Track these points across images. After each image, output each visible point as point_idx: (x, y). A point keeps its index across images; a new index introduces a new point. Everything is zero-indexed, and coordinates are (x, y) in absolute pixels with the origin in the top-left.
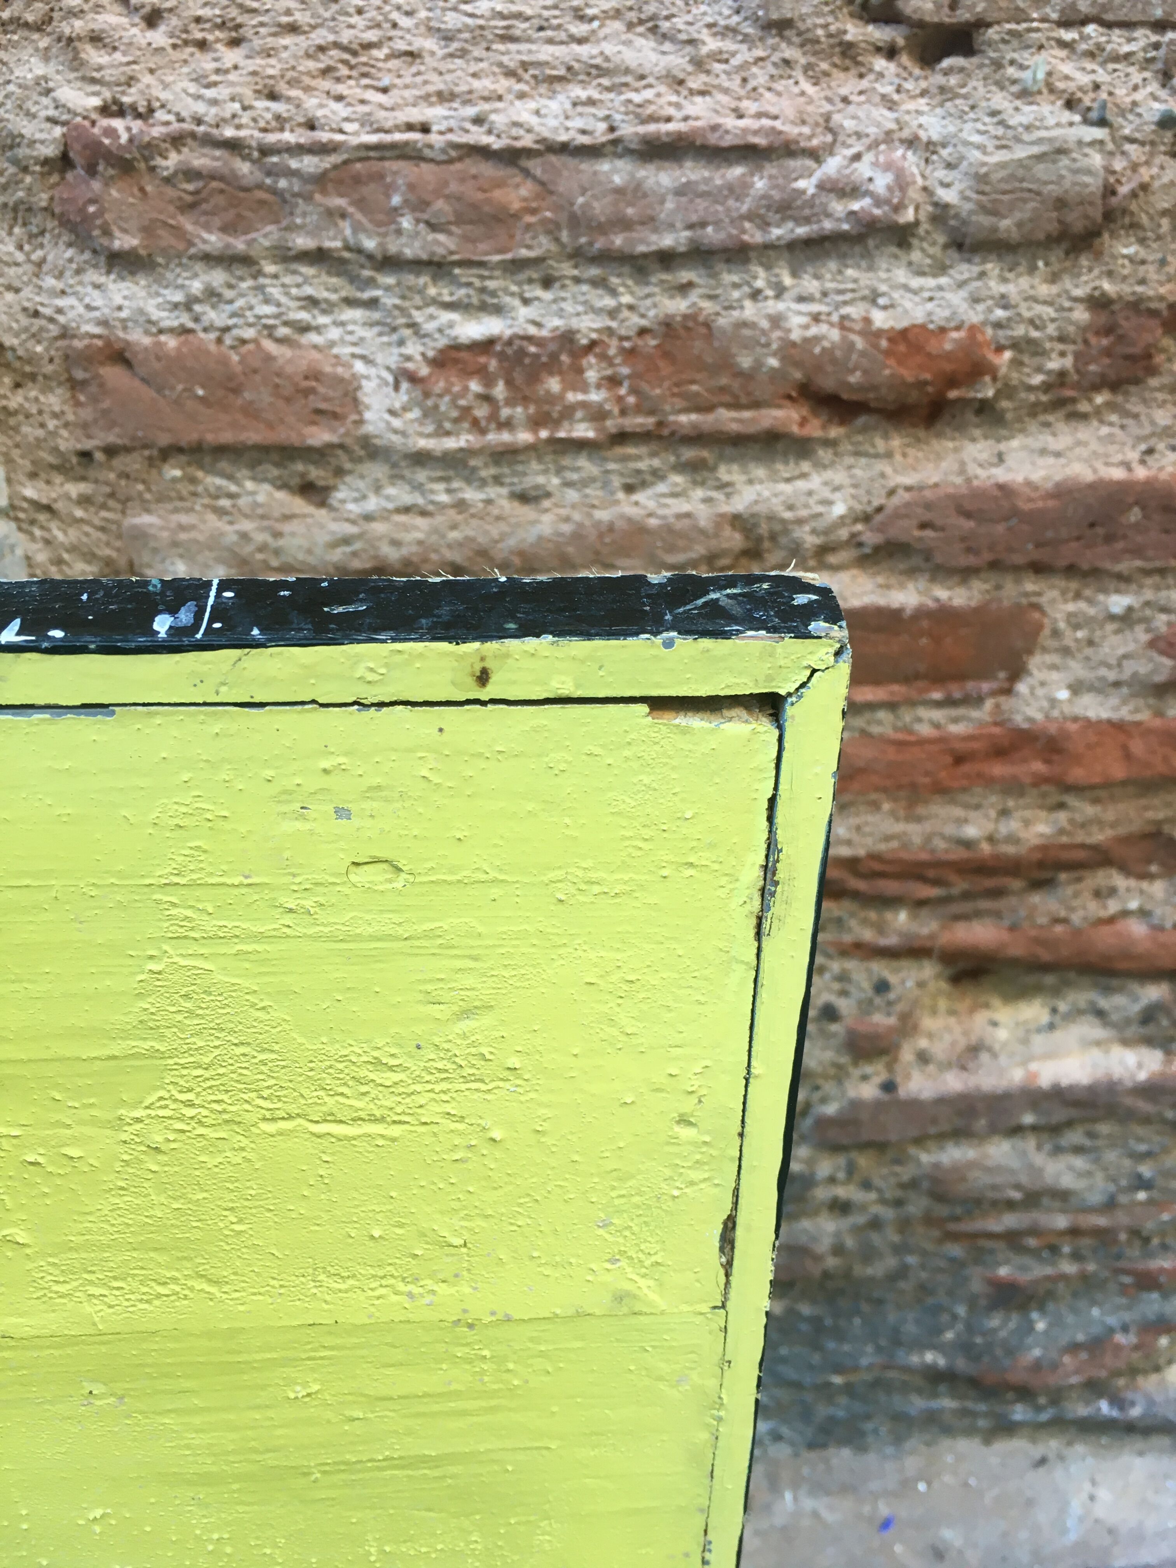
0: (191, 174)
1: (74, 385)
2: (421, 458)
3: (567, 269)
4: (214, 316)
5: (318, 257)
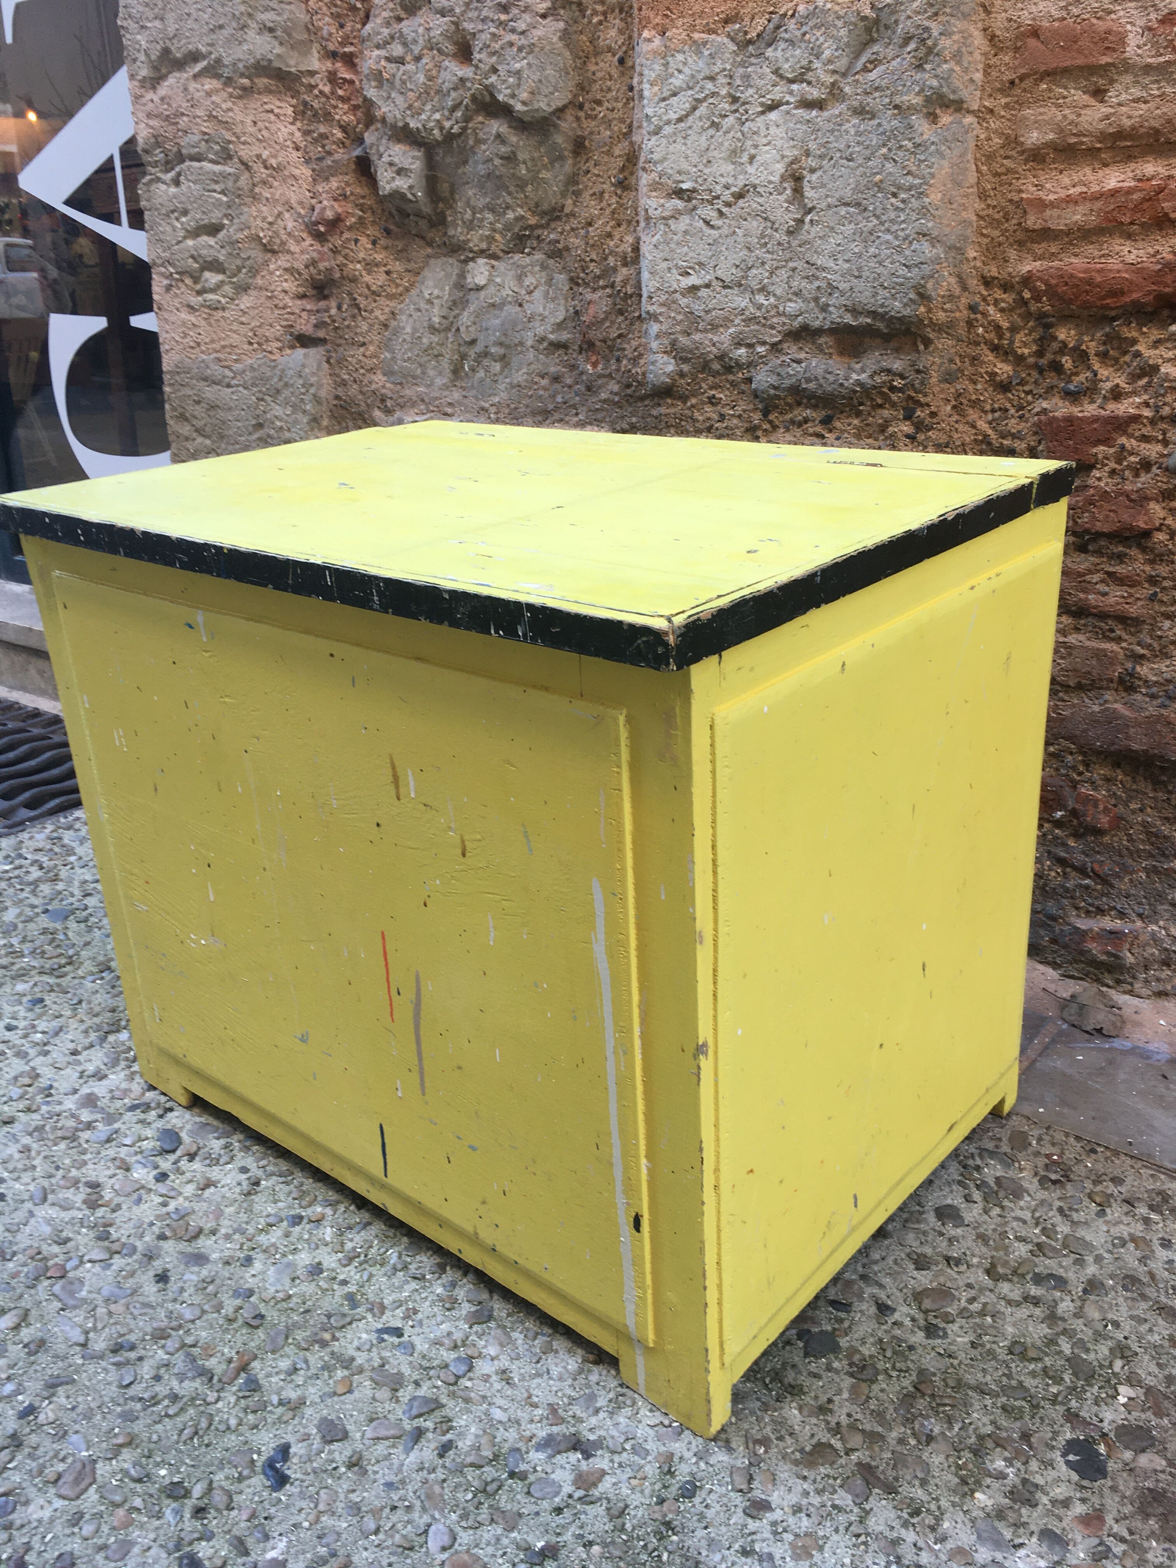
1: (1016, 49)
2: (1147, 70)
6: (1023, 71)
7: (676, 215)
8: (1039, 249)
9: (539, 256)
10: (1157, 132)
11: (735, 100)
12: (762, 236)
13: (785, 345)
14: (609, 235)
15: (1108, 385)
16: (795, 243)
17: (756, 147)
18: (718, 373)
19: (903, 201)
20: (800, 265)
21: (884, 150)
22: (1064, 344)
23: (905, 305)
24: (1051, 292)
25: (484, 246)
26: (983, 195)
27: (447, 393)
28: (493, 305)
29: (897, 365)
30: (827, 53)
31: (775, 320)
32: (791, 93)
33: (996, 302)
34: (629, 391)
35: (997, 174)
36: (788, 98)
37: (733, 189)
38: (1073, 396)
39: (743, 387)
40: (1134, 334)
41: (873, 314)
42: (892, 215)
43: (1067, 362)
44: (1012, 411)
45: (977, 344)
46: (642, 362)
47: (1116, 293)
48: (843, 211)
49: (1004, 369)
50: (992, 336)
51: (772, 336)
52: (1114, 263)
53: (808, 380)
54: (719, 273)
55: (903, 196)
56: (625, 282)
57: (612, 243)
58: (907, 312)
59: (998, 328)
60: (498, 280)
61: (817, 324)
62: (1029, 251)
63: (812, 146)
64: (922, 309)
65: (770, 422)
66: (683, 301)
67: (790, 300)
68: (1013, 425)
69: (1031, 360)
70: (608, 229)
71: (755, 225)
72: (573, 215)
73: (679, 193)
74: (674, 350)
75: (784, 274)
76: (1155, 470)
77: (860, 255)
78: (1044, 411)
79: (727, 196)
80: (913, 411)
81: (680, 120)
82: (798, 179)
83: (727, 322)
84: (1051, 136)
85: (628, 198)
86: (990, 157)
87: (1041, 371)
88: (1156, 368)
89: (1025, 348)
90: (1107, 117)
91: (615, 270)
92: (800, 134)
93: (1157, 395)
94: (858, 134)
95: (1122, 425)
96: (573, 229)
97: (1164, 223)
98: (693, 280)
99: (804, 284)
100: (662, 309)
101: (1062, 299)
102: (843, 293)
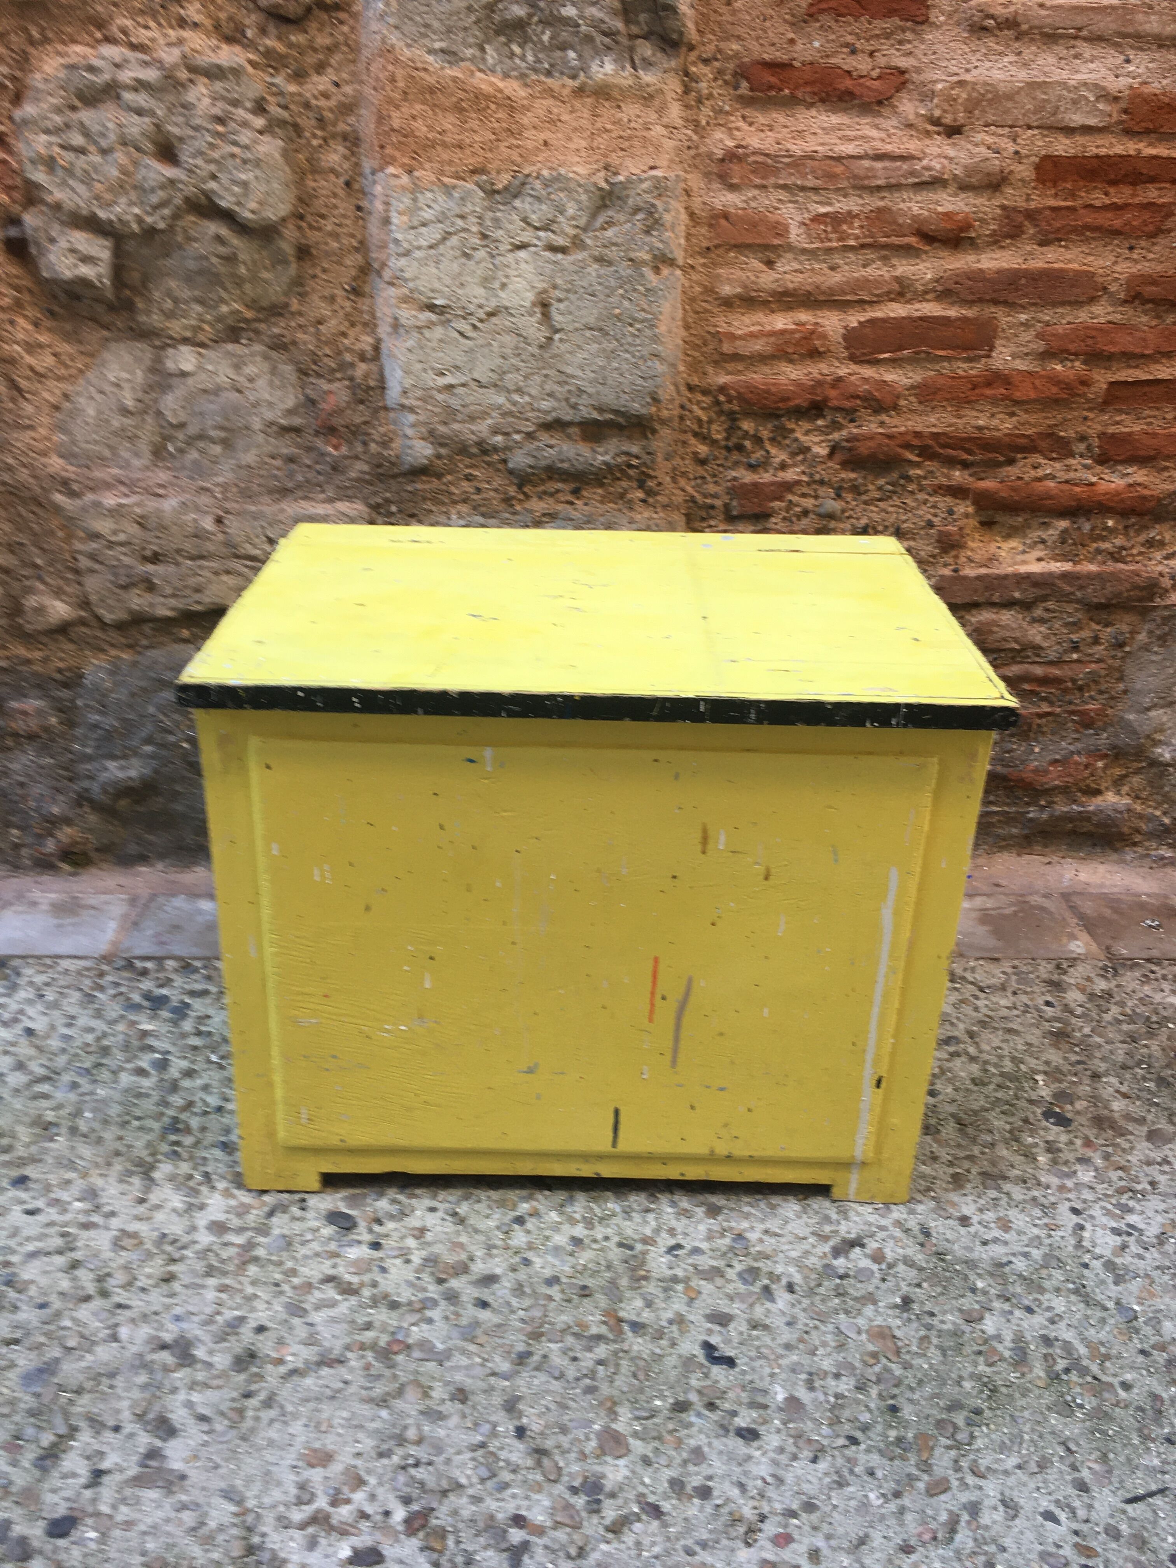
0: (756, 162)
1: (711, 226)
2: (804, 251)
3: (851, 191)
4: (753, 204)
5: (785, 187)
6: (716, 242)
7: (430, 325)
8: (730, 366)
9: (258, 347)
10: (809, 293)
11: (484, 236)
12: (517, 348)
13: (538, 434)
14: (344, 335)
15: (777, 460)
16: (546, 355)
17: (507, 277)
18: (475, 455)
19: (638, 330)
21: (621, 291)
22: (747, 432)
23: (643, 406)
24: (740, 397)
25: (188, 334)
26: (687, 327)
27: (149, 474)
28: (205, 391)
29: (635, 449)
30: (571, 212)
31: (530, 414)
32: (539, 238)
33: (698, 403)
34: (380, 471)
35: (698, 313)
36: (535, 242)
37: (486, 309)
38: (752, 467)
39: (500, 466)
40: (793, 426)
41: (616, 412)
42: (630, 339)
43: (747, 443)
44: (709, 479)
45: (685, 432)
46: (393, 445)
47: (786, 399)
48: (588, 333)
49: (703, 449)
50: (695, 427)
51: (527, 426)
52: (782, 379)
53: (562, 461)
54: (476, 376)
55: (638, 326)
56: (366, 376)
57: (346, 341)
58: (644, 411)
59: (700, 421)
60: (210, 367)
61: (568, 418)
62: (724, 368)
63: (559, 281)
64: (654, 409)
65: (525, 494)
66: (440, 397)
67: (544, 399)
68: (712, 488)
69: (723, 443)
70: (343, 329)
71: (509, 340)
72: (300, 314)
73: (431, 307)
74: (432, 436)
75: (538, 379)
76: (812, 516)
77: (603, 368)
78: (735, 479)
79: (481, 314)
80: (644, 482)
81: (431, 247)
82: (545, 306)
83: (485, 415)
84: (739, 290)
85: (364, 304)
86: (692, 300)
87: (728, 449)
88: (808, 449)
89: (718, 432)
90: (777, 281)
91: (352, 365)
92: (548, 272)
93: (811, 466)
94: (599, 276)
95: (788, 487)
96: (300, 326)
97: (815, 354)
98: (449, 380)
99: (556, 388)
100: (419, 403)
101: (748, 402)
102: (590, 396)
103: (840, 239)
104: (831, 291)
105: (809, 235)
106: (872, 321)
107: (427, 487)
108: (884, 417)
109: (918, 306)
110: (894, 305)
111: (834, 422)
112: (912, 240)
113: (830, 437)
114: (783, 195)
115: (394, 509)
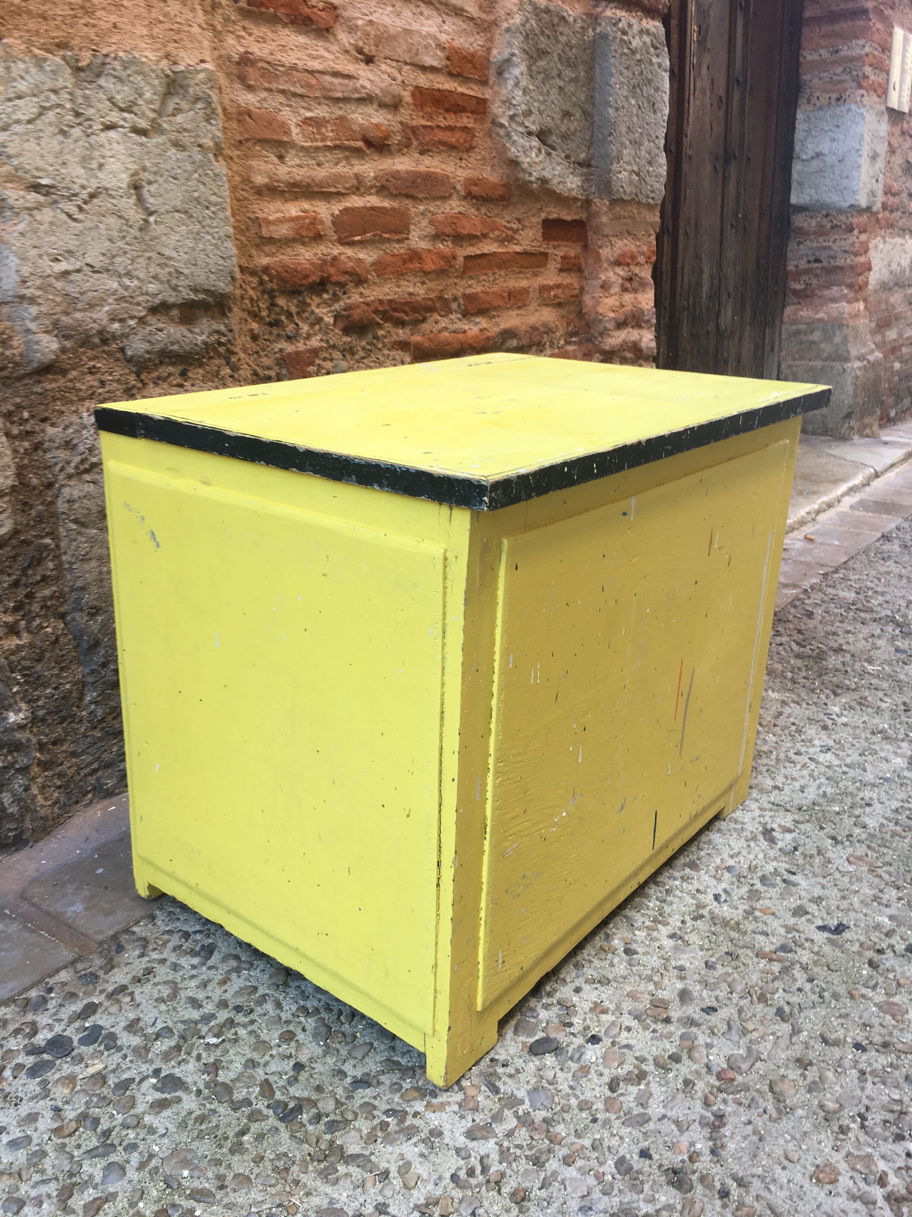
0: (263, 68)
1: (239, 121)
2: (303, 148)
3: (323, 101)
4: (265, 105)
5: (283, 92)
6: (246, 136)
7: (39, 207)
8: (267, 249)
10: (309, 185)
11: (77, 114)
12: (121, 231)
13: (149, 318)
15: (304, 331)
16: (147, 238)
17: (103, 157)
18: (97, 346)
19: (213, 213)
20: (154, 255)
21: (196, 175)
22: (282, 308)
24: (279, 277)
26: (233, 213)
29: (221, 327)
30: (148, 95)
31: (140, 298)
32: (124, 119)
33: (249, 283)
35: (239, 200)
36: (122, 123)
37: (90, 190)
38: (289, 338)
39: (119, 355)
40: (310, 300)
41: (207, 292)
42: (208, 221)
43: (283, 318)
44: (262, 352)
45: (245, 310)
47: (306, 277)
48: (177, 215)
49: (255, 326)
50: (250, 306)
51: (139, 311)
52: (301, 259)
53: (173, 344)
54: (89, 260)
55: (213, 209)
59: (252, 299)
61: (172, 300)
62: (264, 251)
63: (148, 164)
64: (231, 288)
65: (142, 381)
66: (59, 285)
67: (150, 282)
68: (266, 361)
69: (267, 319)
71: (112, 221)
73: (36, 188)
74: (56, 328)
75: (143, 262)
77: (193, 249)
78: (281, 350)
79: (84, 194)
80: (230, 358)
81: (29, 122)
82: (136, 187)
83: (102, 302)
84: (266, 180)
86: (235, 189)
87: (271, 324)
88: (322, 319)
89: (263, 310)
90: (288, 173)
92: (137, 154)
93: (326, 333)
94: (178, 160)
97: (318, 238)
98: (63, 266)
99: (159, 270)
100: (40, 293)
101: (284, 281)
102: (187, 277)
103: (323, 140)
104: (320, 184)
105: (304, 136)
106: (346, 209)
107: (54, 385)
108: (361, 289)
109: (368, 198)
110: (355, 197)
111: (335, 294)
112: (360, 144)
113: (333, 308)
114: (281, 99)
115: (26, 415)
